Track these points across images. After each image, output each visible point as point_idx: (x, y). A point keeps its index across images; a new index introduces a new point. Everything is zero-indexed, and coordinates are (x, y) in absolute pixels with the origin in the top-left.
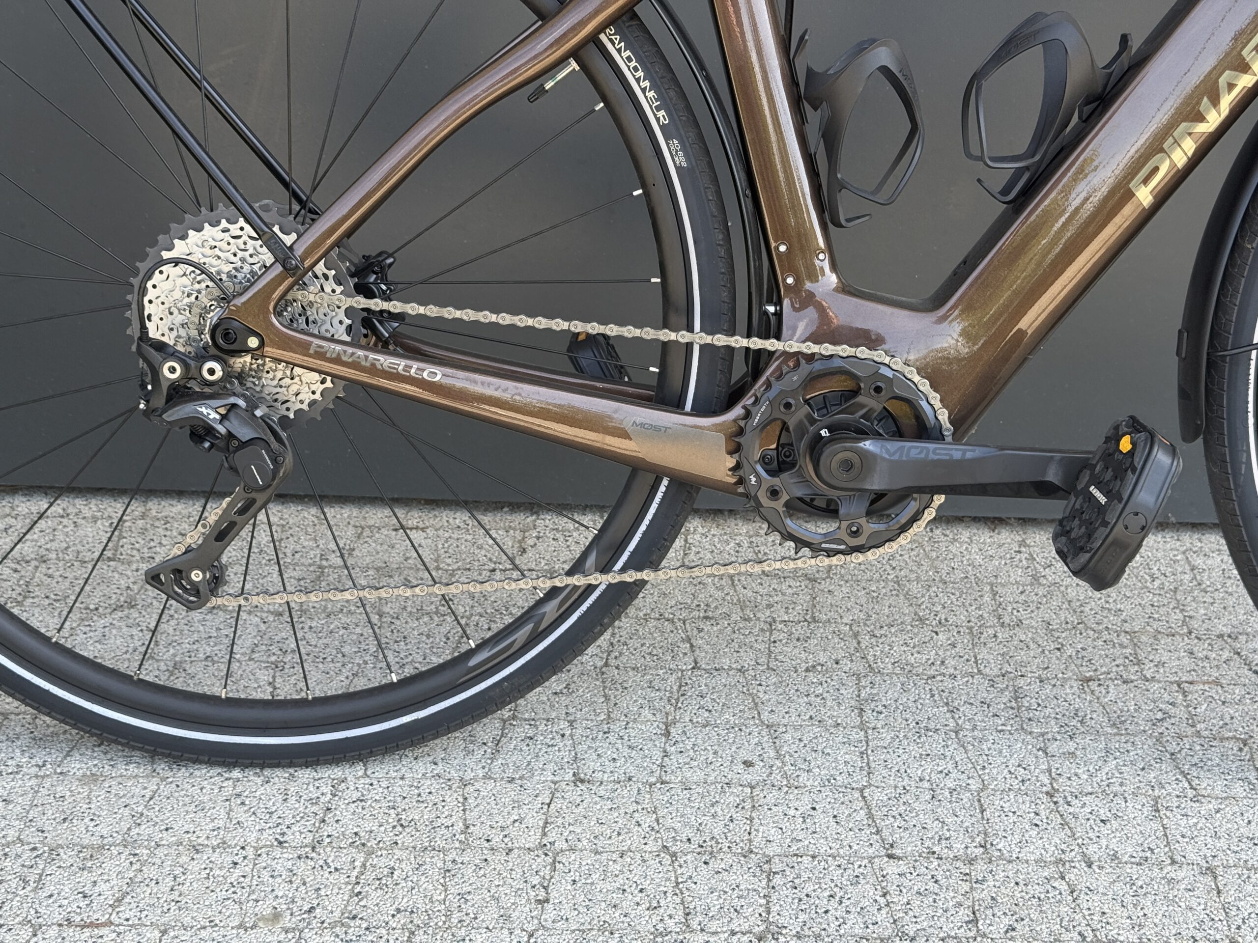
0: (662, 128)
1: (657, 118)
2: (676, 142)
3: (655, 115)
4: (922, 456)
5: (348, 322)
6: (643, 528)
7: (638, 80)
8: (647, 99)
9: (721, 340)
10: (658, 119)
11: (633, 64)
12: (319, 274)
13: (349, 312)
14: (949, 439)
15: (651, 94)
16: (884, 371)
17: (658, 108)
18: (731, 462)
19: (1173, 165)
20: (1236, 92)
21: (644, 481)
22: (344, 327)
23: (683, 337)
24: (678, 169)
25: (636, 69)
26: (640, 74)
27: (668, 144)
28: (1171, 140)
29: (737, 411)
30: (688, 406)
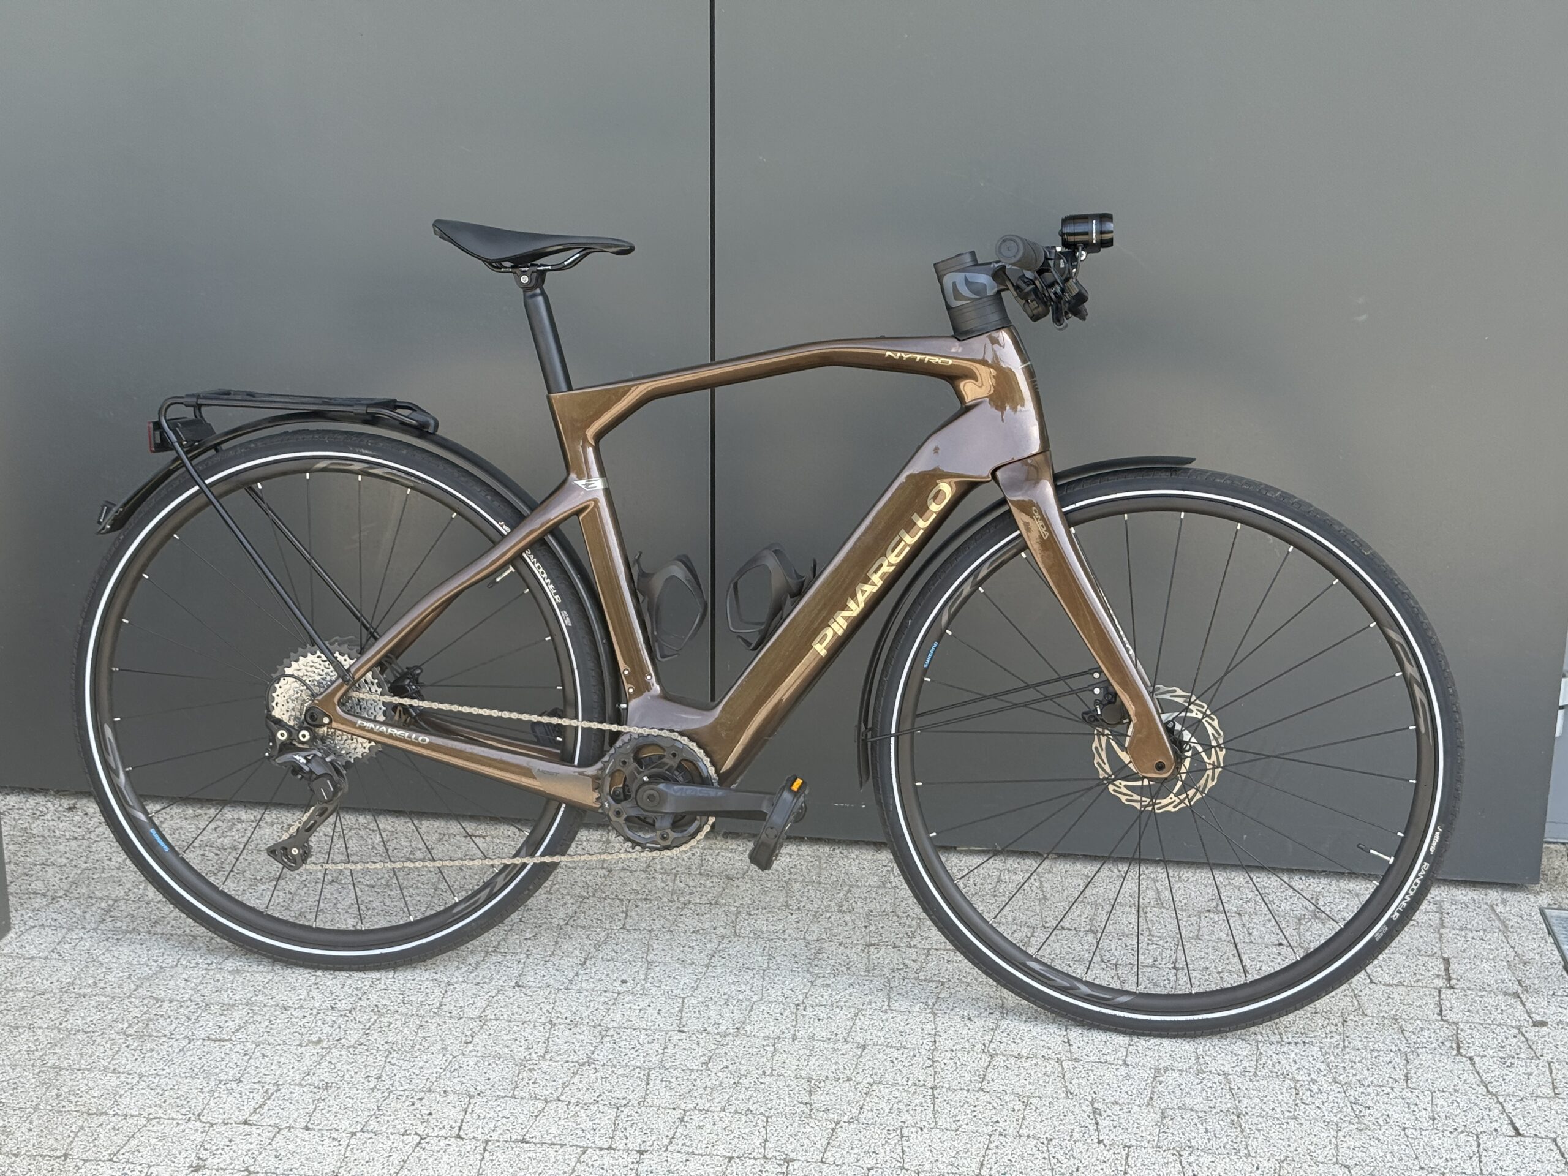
0: (558, 604)
1: (555, 599)
4: (693, 794)
5: (384, 708)
6: (552, 832)
7: (544, 579)
8: (550, 589)
9: (595, 725)
11: (541, 570)
12: (369, 681)
13: (384, 704)
14: (716, 784)
15: (551, 586)
16: (677, 744)
17: (555, 594)
18: (596, 795)
19: (835, 633)
20: (866, 595)
21: (555, 804)
22: (382, 711)
23: (574, 723)
24: (567, 627)
25: (543, 573)
26: (545, 575)
28: (832, 620)
29: (599, 765)
30: (576, 763)
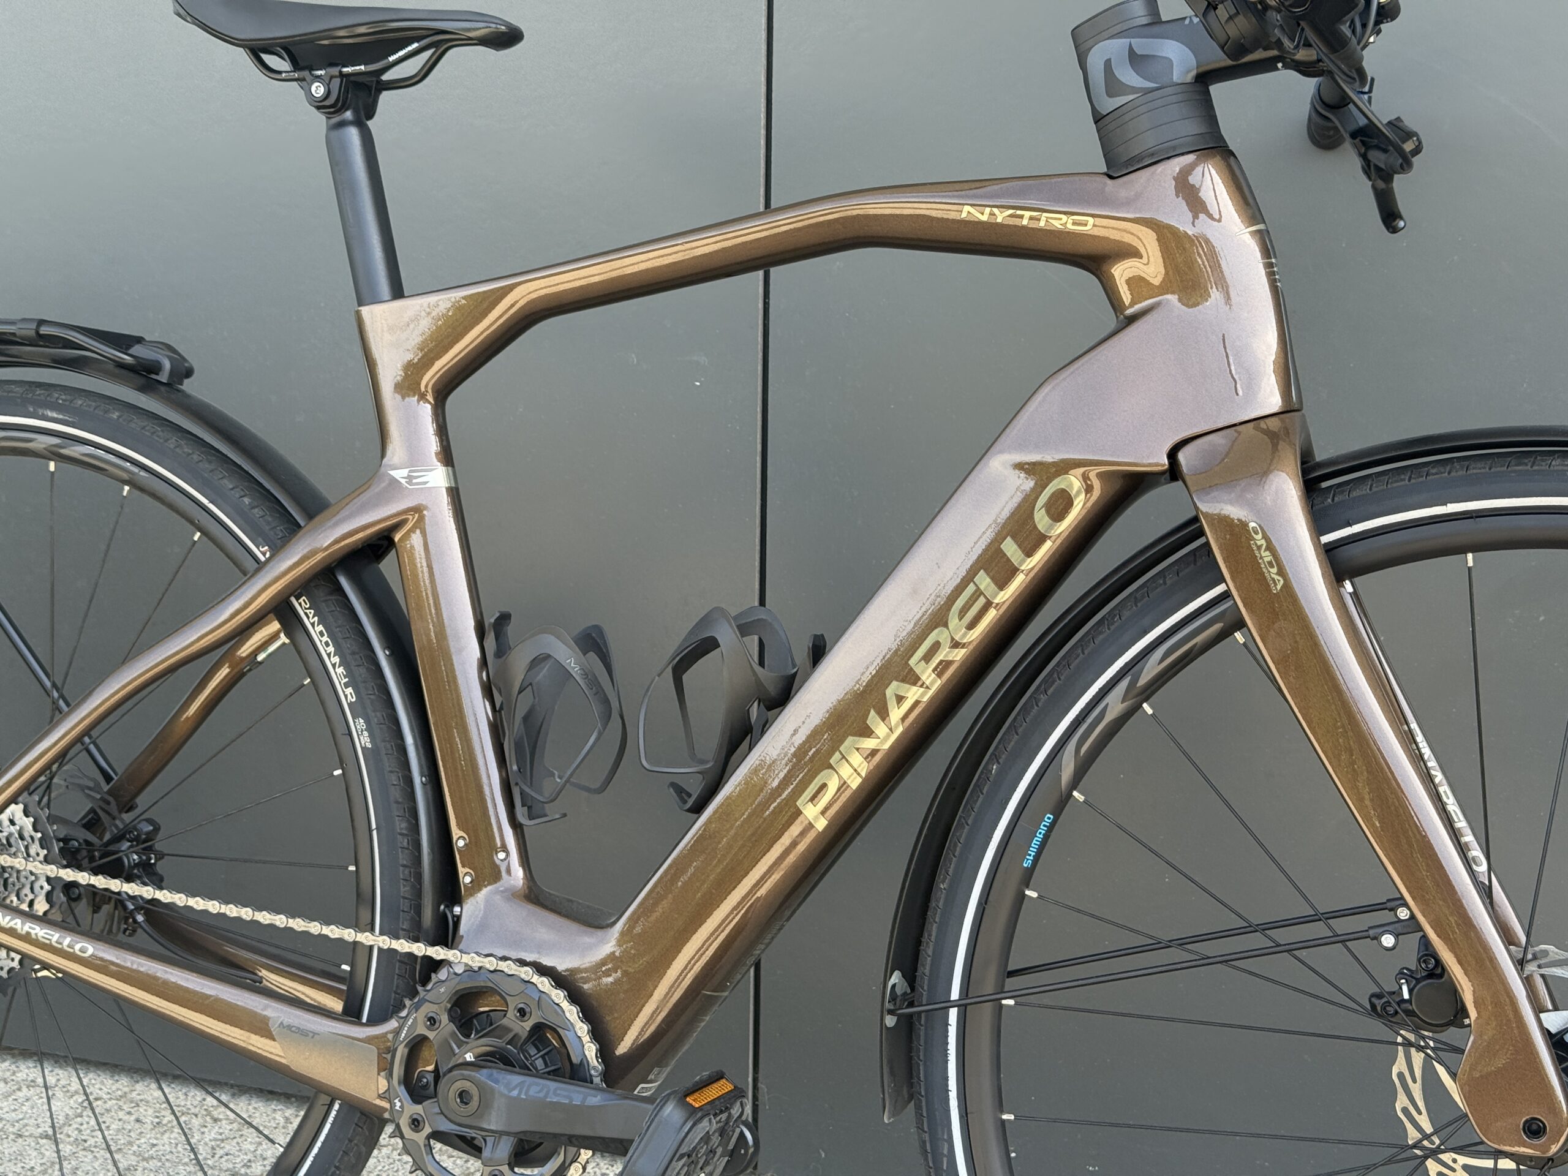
0: (350, 705)
1: (348, 695)
2: (361, 721)
3: (344, 692)
4: (541, 1095)
5: (47, 887)
6: (315, 1150)
7: (329, 655)
8: (338, 674)
9: (403, 946)
10: (346, 696)
11: (325, 638)
12: (26, 835)
13: (49, 880)
14: (597, 1080)
15: (340, 670)
16: (530, 990)
17: (347, 685)
19: (843, 785)
20: (907, 705)
21: (324, 1099)
22: (44, 892)
23: (365, 938)
24: (364, 749)
25: (327, 644)
26: (331, 649)
27: (355, 722)
28: (837, 755)
30: (364, 1020)
